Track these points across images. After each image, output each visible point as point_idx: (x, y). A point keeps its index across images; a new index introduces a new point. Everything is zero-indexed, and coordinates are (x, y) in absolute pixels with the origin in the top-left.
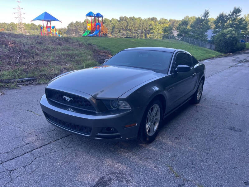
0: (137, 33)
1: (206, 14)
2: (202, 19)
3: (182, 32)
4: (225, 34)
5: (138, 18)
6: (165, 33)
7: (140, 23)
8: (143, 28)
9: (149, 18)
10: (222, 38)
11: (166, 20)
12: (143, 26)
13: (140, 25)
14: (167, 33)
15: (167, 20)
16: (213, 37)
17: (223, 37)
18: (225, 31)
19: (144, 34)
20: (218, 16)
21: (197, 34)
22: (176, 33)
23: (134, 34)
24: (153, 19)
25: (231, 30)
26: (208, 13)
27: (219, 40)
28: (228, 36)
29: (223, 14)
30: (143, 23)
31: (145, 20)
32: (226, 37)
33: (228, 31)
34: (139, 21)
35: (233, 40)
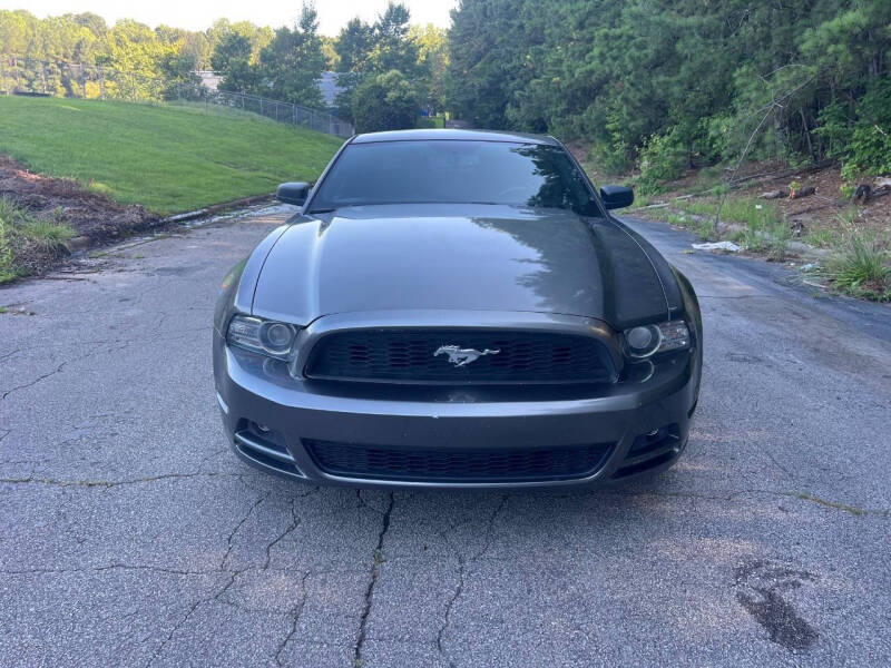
0: (24, 77)
1: (309, 18)
2: (297, 33)
3: (235, 77)
4: (380, 87)
5: (16, 12)
6: (169, 78)
7: (31, 33)
8: (47, 55)
9: (66, 16)
10: (375, 102)
11: (142, 26)
12: (45, 47)
13: (32, 43)
14: (178, 80)
15: (148, 29)
16: (340, 99)
17: (378, 97)
18: (382, 78)
19: (58, 82)
20: (346, 27)
21: (291, 85)
22: (211, 82)
23: (12, 80)
24: (85, 21)
25: (397, 75)
26: (313, 15)
27: (365, 108)
28: (392, 95)
29: (357, 22)
30: (45, 35)
31: (51, 22)
32: (386, 100)
33: (389, 80)
34: (23, 26)
35: (408, 109)
